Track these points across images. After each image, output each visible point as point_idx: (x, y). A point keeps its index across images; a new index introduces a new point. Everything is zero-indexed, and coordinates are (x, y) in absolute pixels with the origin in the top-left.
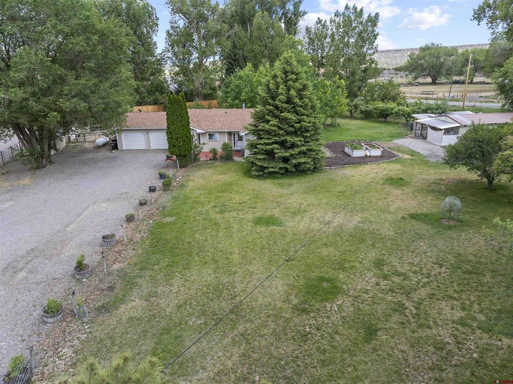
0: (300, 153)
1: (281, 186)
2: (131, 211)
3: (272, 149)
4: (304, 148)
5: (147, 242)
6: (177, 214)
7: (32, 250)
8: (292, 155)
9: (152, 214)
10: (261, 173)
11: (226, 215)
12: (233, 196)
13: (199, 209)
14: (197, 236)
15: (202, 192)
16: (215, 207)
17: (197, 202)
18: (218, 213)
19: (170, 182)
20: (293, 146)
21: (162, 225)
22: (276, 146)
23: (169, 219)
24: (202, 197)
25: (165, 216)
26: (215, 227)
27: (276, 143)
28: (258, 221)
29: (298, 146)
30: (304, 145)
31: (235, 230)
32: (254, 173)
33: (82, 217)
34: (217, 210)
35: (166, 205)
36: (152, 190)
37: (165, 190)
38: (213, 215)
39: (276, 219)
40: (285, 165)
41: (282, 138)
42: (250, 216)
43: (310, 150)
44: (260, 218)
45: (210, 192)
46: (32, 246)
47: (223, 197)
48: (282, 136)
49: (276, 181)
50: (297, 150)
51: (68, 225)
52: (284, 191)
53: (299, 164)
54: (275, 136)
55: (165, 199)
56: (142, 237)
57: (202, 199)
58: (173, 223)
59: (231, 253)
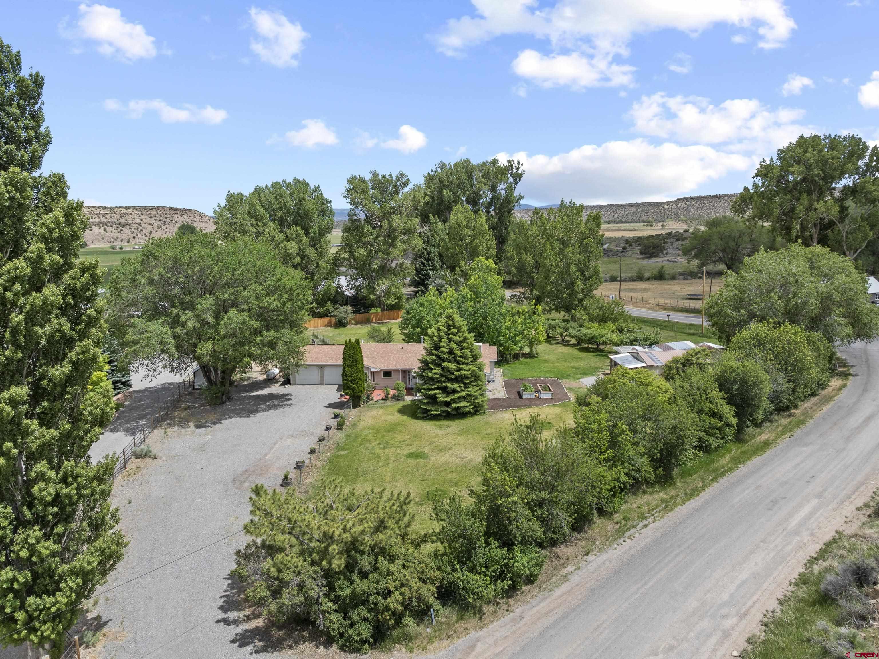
0: (459, 398)
1: (440, 427)
2: (313, 446)
3: (435, 394)
4: (463, 394)
5: (327, 468)
6: (349, 448)
7: (246, 471)
8: (452, 400)
9: (329, 448)
10: (425, 415)
11: (387, 450)
12: (396, 436)
13: (367, 446)
14: (363, 465)
15: (371, 431)
16: (379, 444)
17: (365, 440)
18: (381, 449)
19: (344, 422)
20: (454, 391)
21: (337, 457)
22: (437, 391)
23: (342, 453)
24: (370, 435)
25: (339, 450)
26: (377, 459)
27: (438, 388)
28: (411, 455)
29: (458, 392)
30: (463, 390)
31: (391, 461)
32: (419, 415)
33: (274, 449)
34: (381, 446)
35: (340, 441)
36: (328, 429)
37: (338, 429)
38: (377, 450)
39: (424, 454)
40: (446, 409)
41: (444, 384)
42: (405, 452)
43: (469, 395)
44: (412, 453)
45: (377, 432)
46: (244, 468)
47: (389, 436)
48: (445, 382)
49: (437, 423)
50: (457, 395)
51: (266, 455)
52: (441, 432)
53: (458, 408)
54: (438, 382)
55: (338, 436)
56: (323, 464)
57: (370, 437)
58: (346, 456)
59: (385, 476)
